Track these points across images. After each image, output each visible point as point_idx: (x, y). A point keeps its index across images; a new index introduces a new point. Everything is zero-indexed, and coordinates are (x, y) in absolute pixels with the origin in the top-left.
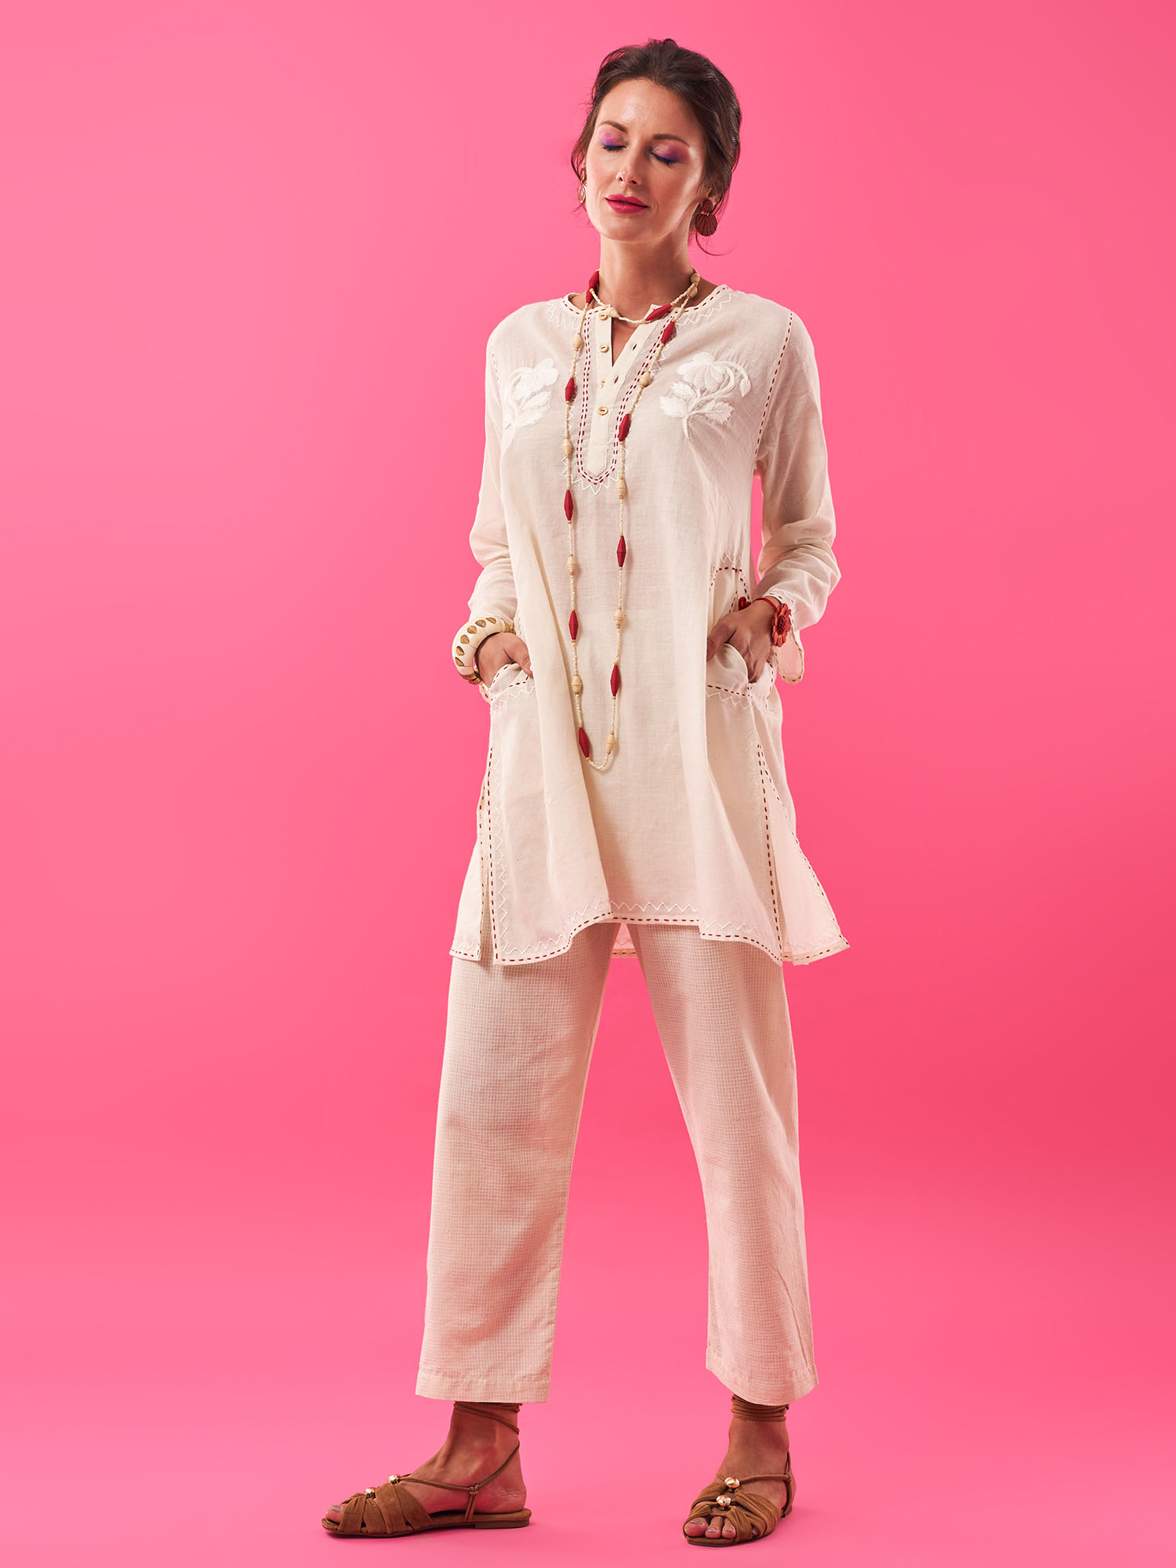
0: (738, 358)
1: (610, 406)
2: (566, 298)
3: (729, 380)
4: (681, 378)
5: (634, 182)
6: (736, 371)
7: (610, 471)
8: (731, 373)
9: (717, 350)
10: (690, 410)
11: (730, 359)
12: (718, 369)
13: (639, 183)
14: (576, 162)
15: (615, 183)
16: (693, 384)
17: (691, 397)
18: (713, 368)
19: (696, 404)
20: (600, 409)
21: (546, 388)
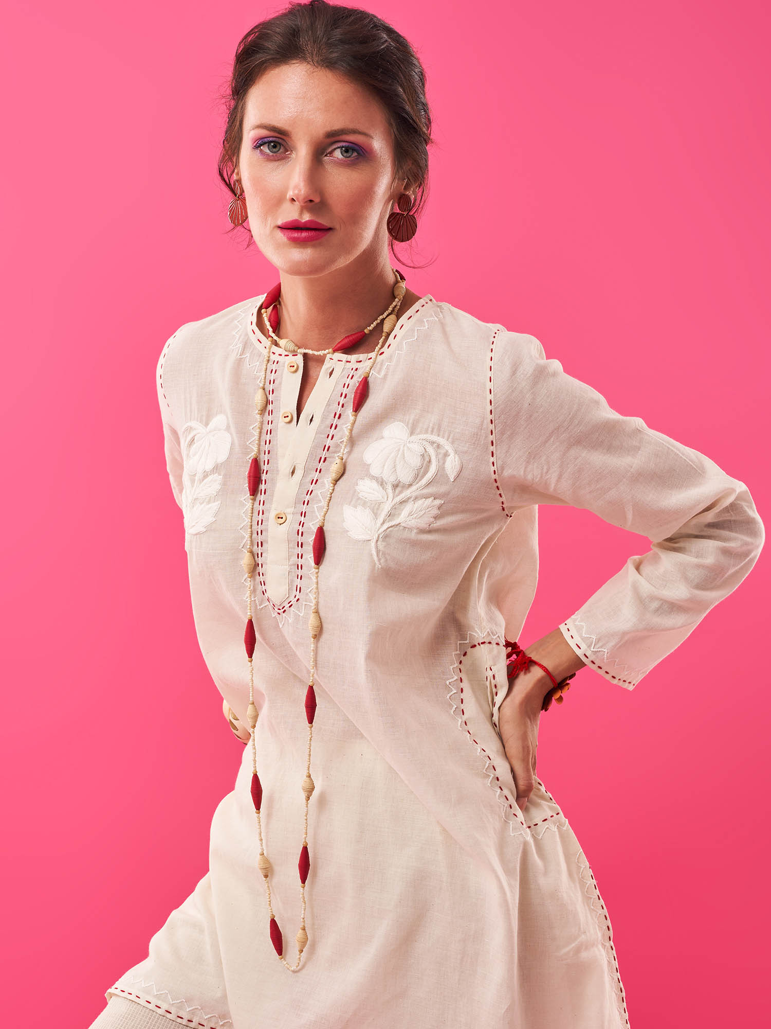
0: (439, 430)
1: (289, 510)
3: (430, 461)
4: (368, 470)
5: (311, 201)
6: (439, 446)
7: (294, 601)
8: (431, 451)
9: (412, 417)
10: (379, 525)
11: (429, 432)
12: (415, 447)
13: (317, 200)
15: (287, 205)
16: (382, 479)
17: (380, 502)
18: (408, 448)
19: (387, 511)
20: (277, 514)
21: (217, 467)
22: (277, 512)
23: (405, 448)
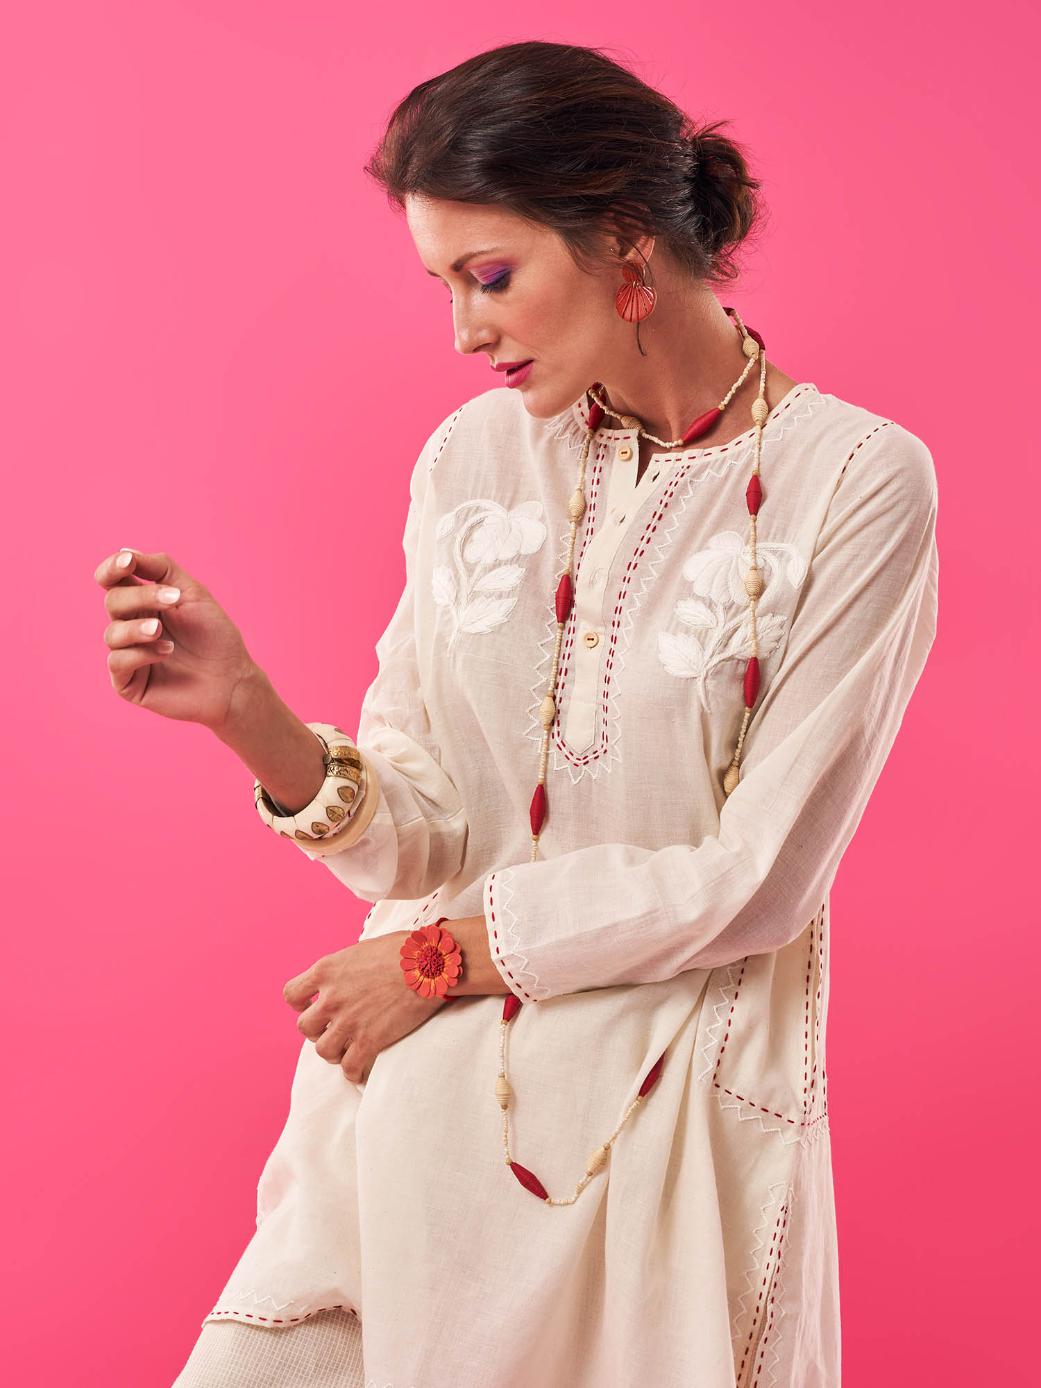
3: (771, 574)
4: (690, 588)
7: (600, 751)
8: (773, 561)
16: (711, 599)
17: (708, 627)
18: (742, 560)
19: (718, 640)
20: (587, 635)
21: (519, 557)
22: (586, 632)
23: (740, 560)
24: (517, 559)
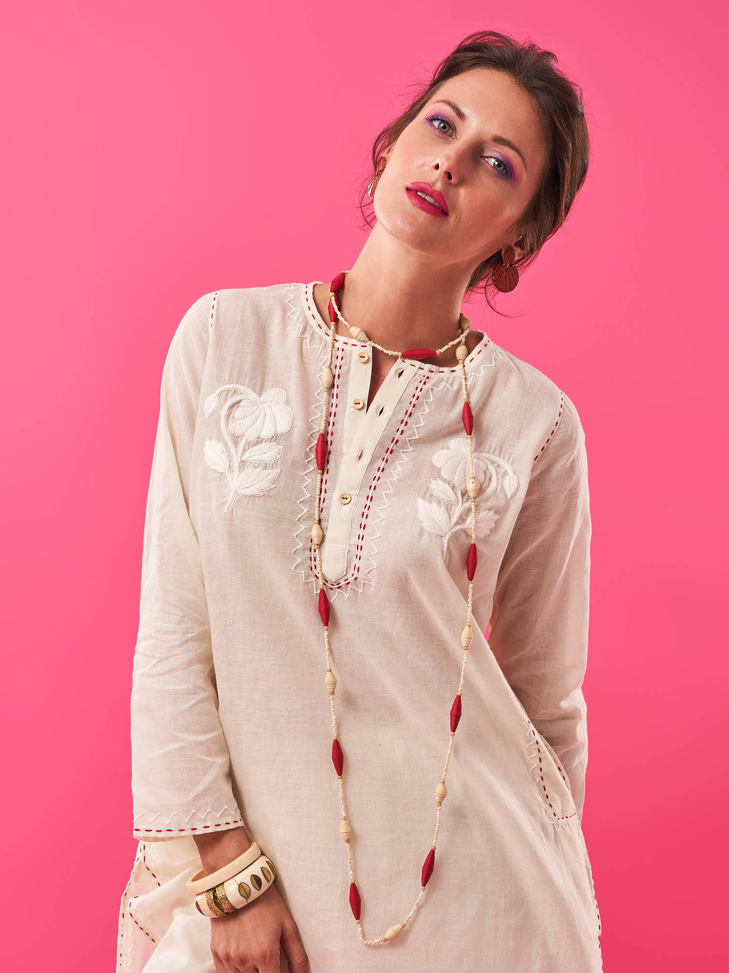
0: (500, 451)
2: (311, 285)
3: (490, 478)
4: (439, 472)
6: (498, 466)
7: (351, 579)
8: (492, 469)
10: (451, 525)
11: (491, 452)
14: (380, 145)
16: (452, 483)
17: (452, 503)
19: (459, 514)
21: (277, 437)
22: (341, 493)
24: (275, 438)
